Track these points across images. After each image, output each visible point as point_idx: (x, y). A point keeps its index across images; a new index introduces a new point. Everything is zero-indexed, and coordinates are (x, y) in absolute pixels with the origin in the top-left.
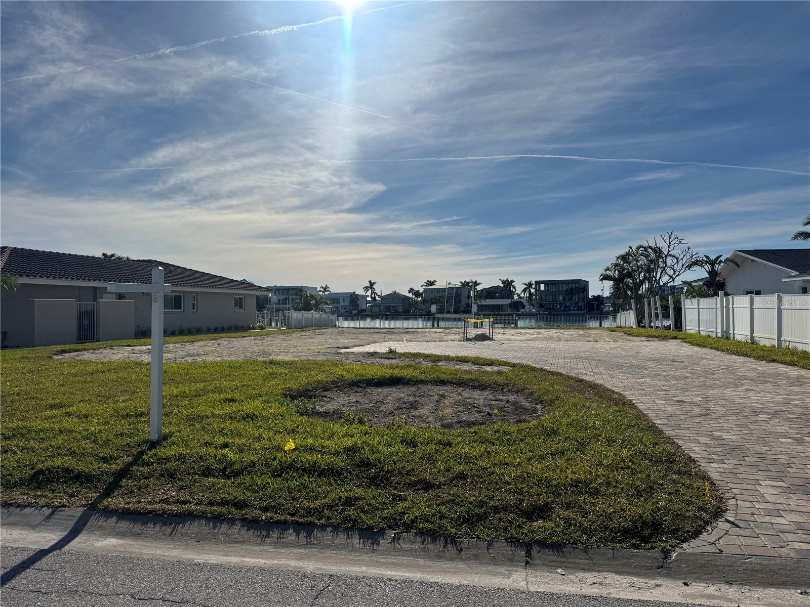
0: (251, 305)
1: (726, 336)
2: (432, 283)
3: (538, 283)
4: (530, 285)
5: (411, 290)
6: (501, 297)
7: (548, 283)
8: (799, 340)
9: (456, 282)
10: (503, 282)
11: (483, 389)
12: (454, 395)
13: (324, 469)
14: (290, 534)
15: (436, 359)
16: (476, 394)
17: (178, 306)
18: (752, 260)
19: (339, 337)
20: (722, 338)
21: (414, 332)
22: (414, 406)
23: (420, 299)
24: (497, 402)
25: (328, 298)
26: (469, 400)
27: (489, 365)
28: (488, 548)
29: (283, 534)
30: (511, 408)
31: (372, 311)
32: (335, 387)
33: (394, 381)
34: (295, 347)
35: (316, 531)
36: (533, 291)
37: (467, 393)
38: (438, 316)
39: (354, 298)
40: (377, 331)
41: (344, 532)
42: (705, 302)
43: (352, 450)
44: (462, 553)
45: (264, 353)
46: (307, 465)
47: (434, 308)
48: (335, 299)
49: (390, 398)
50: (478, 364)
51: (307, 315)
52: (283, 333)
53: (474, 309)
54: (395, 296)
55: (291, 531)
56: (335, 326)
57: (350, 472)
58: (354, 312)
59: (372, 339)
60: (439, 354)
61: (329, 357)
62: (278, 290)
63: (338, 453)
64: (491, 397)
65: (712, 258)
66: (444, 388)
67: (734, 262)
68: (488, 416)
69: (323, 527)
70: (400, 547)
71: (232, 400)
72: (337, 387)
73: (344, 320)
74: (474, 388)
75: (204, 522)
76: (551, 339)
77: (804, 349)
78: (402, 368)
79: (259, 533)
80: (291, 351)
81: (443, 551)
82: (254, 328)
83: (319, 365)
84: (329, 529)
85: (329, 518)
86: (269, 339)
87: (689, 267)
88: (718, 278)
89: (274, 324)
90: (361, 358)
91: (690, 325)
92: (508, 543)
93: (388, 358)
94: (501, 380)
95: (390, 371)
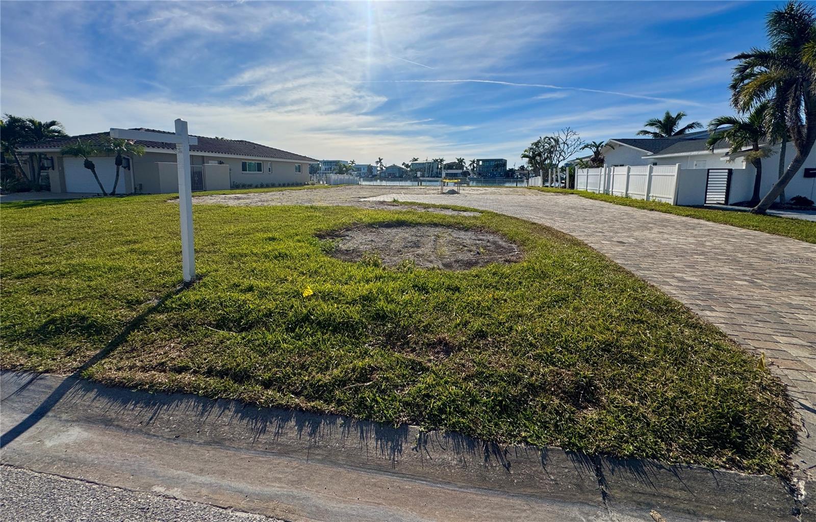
0: (306, 170)
1: (606, 192)
2: (416, 160)
3: (478, 161)
4: (474, 162)
5: (404, 164)
6: (456, 169)
7: (484, 161)
8: (663, 196)
9: (430, 160)
10: (458, 160)
11: (466, 231)
12: (447, 235)
13: (340, 323)
14: (291, 428)
15: (426, 206)
16: (462, 234)
17: (260, 170)
18: (620, 145)
19: (360, 190)
20: (604, 194)
21: (407, 188)
22: (417, 245)
23: (409, 169)
24: (480, 242)
25: (354, 167)
26: (458, 240)
27: (464, 211)
28: (543, 462)
29: (282, 428)
30: (492, 248)
31: (380, 176)
32: (355, 228)
33: (400, 224)
34: (331, 197)
35: (323, 423)
36: (475, 165)
37: (455, 233)
38: (421, 178)
39: (370, 168)
40: (385, 187)
41: (357, 426)
42: (592, 171)
43: (367, 299)
44: (512, 472)
45: (310, 201)
46: (322, 318)
47: (419, 174)
48: (359, 168)
49: (397, 237)
50: (456, 210)
51: (341, 176)
52: (326, 188)
53: (444, 175)
54: (394, 167)
55: (293, 423)
56: (358, 184)
57: (366, 327)
58: (370, 176)
59: (381, 192)
60: (427, 203)
61: (353, 204)
62: (325, 162)
63: (354, 302)
64: (474, 237)
65: (598, 144)
66: (437, 229)
67: (611, 145)
68: (478, 255)
69: (333, 416)
70: (428, 457)
71: (273, 239)
72: (357, 227)
73: (364, 180)
74: (459, 229)
75: (193, 403)
76: (495, 193)
77: (667, 202)
78: (405, 213)
79: (254, 425)
80: (328, 199)
81: (486, 467)
82: (308, 184)
83: (345, 210)
84: (340, 421)
85: (340, 403)
86: (316, 191)
87: (583, 148)
88: (600, 156)
89: (321, 183)
90: (375, 205)
91: (580, 184)
92: (567, 453)
93: (393, 205)
94: (478, 223)
95: (396, 216)
